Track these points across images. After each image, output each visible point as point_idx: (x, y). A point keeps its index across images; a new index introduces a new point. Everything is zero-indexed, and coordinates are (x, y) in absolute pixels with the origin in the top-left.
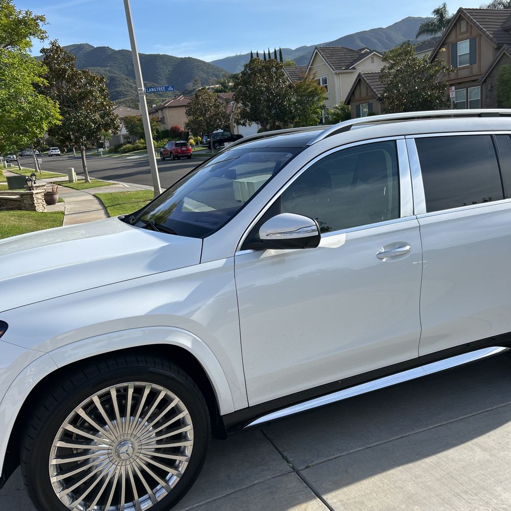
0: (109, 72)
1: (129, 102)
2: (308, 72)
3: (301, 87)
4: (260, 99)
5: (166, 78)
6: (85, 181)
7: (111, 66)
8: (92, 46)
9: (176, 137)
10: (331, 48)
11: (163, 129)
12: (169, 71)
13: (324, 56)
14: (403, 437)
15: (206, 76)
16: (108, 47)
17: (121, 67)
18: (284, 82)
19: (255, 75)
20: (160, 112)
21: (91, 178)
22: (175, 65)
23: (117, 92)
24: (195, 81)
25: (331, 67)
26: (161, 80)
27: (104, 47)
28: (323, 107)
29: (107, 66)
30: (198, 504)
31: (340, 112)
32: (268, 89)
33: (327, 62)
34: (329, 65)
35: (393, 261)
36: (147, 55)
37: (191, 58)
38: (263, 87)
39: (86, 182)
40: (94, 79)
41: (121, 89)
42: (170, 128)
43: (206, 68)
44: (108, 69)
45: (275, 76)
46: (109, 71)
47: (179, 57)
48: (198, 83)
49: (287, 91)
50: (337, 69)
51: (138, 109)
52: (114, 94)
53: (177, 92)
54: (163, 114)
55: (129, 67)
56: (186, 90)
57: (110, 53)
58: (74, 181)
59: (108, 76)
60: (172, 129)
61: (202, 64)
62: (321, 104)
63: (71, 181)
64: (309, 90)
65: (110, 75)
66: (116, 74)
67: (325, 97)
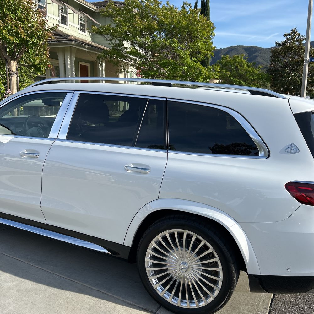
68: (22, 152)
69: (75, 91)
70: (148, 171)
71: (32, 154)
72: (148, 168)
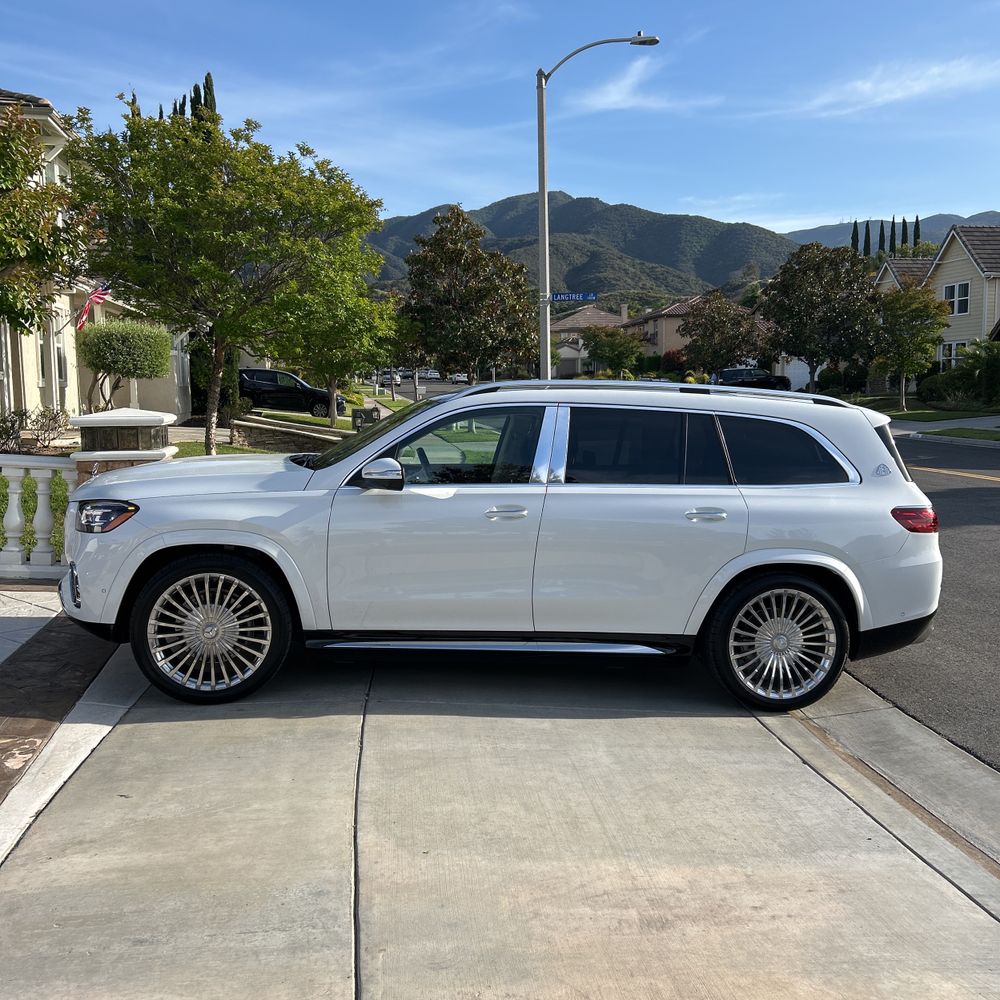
0: (591, 244)
1: (615, 300)
2: (881, 279)
4: (809, 317)
5: (694, 259)
6: (466, 430)
7: (597, 233)
8: (570, 196)
9: (671, 371)
10: (986, 230)
11: (651, 355)
12: (701, 247)
13: (967, 243)
15: (772, 259)
17: (614, 236)
18: (861, 290)
19: (805, 273)
20: (651, 323)
21: (479, 425)
22: (715, 236)
23: (600, 280)
24: (749, 268)
25: (978, 264)
26: (684, 262)
27: (590, 198)
28: (938, 341)
29: (589, 232)
31: (983, 354)
32: (827, 300)
33: (972, 256)
34: (975, 261)
35: (504, 522)
36: (666, 216)
37: (749, 225)
38: (816, 295)
40: (505, 268)
41: (608, 274)
42: (664, 353)
44: (589, 237)
46: (591, 240)
47: (726, 222)
48: (754, 273)
49: (865, 305)
50: (990, 269)
53: (709, 286)
54: (656, 326)
55: (628, 235)
56: (728, 283)
57: (598, 209)
59: (588, 250)
60: (668, 354)
61: (768, 236)
62: (935, 334)
64: (914, 307)
66: (603, 247)
67: (944, 322)
68: (488, 511)
70: (724, 515)
71: (511, 512)
72: (722, 511)
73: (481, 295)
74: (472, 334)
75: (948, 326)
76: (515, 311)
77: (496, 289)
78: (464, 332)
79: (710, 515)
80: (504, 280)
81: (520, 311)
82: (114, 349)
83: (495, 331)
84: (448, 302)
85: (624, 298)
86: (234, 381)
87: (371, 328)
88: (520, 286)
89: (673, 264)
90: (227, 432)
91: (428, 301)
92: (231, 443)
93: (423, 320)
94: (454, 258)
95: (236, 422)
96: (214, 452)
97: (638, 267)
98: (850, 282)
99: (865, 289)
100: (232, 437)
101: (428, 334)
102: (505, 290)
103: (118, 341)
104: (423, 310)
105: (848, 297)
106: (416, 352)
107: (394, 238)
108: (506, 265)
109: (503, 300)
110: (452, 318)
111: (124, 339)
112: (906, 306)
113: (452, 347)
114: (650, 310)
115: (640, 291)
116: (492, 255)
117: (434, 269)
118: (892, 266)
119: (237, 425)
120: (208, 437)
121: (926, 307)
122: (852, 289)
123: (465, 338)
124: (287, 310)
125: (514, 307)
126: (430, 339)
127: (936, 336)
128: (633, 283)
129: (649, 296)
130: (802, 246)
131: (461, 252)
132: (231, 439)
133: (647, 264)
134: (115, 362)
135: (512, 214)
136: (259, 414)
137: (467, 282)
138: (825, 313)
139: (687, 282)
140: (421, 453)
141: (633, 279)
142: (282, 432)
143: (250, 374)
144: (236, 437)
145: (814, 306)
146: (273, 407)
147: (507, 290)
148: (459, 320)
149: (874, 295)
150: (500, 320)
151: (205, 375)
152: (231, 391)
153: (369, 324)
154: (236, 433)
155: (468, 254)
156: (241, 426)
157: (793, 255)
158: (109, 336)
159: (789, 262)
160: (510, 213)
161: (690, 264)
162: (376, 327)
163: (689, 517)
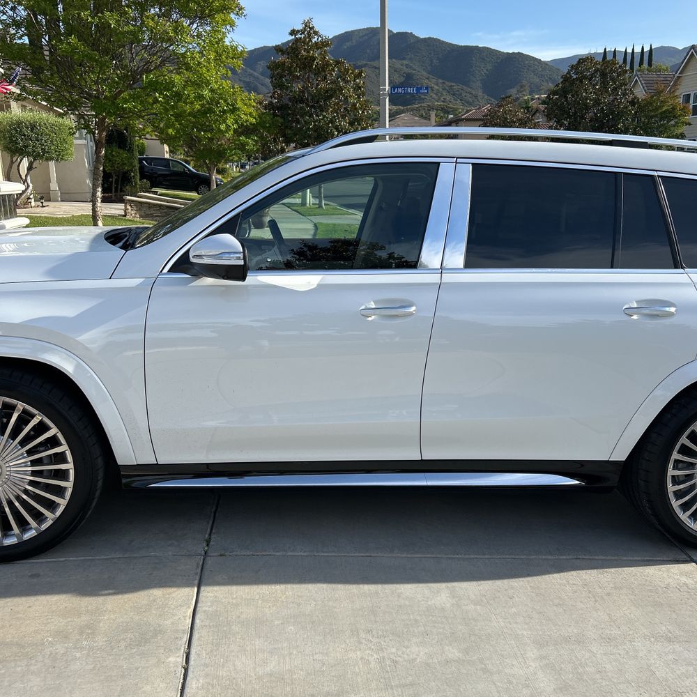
0: (407, 68)
1: (424, 109)
3: (651, 104)
4: (582, 117)
5: (481, 80)
6: (317, 206)
7: (411, 59)
12: (487, 70)
14: (370, 556)
15: (538, 80)
16: (411, 33)
17: (423, 62)
18: (624, 94)
19: (581, 81)
21: (327, 202)
22: (497, 63)
24: (521, 87)
26: (474, 81)
27: (406, 33)
29: (404, 59)
30: (75, 559)
35: (384, 322)
37: (522, 54)
38: (590, 99)
39: (319, 207)
40: (348, 72)
43: (540, 70)
44: (405, 62)
45: (612, 85)
46: (406, 65)
48: (525, 90)
49: (627, 107)
51: (429, 119)
52: (408, 97)
53: (493, 100)
55: (434, 61)
57: (412, 41)
58: (308, 205)
59: (404, 73)
63: (304, 204)
64: (664, 109)
65: (407, 70)
66: (415, 70)
67: (687, 121)
68: (363, 307)
69: (457, 158)
70: (673, 310)
71: (394, 308)
72: (670, 304)
73: (328, 94)
74: (322, 128)
75: (690, 124)
76: (356, 109)
77: (341, 89)
78: (315, 125)
79: (654, 309)
80: (347, 82)
81: (360, 109)
82: (24, 135)
83: (340, 125)
84: (302, 101)
85: (431, 108)
86: (135, 166)
87: (234, 110)
88: (360, 88)
89: (466, 83)
90: (121, 206)
91: (286, 101)
92: (125, 216)
93: (282, 117)
94: (307, 64)
95: (129, 198)
96: (100, 223)
97: (441, 85)
98: (615, 89)
99: (627, 94)
100: (125, 210)
101: (286, 127)
102: (348, 90)
103: (27, 128)
104: (282, 107)
105: (613, 101)
106: (278, 145)
107: (261, 63)
108: (349, 70)
109: (346, 98)
110: (305, 114)
111: (33, 127)
112: (657, 109)
113: (305, 138)
114: (452, 116)
115: (442, 103)
116: (338, 62)
117: (291, 73)
118: (641, 79)
119: (129, 200)
120: (94, 210)
121: (674, 109)
122: (617, 95)
123: (315, 131)
124: (155, 90)
125: (354, 105)
126: (289, 132)
127: (680, 131)
128: (436, 98)
129: (449, 107)
130: (580, 59)
131: (313, 59)
132: (125, 212)
133: (447, 83)
134: (26, 147)
135: (348, 44)
136: (155, 193)
137: (318, 85)
138: (596, 114)
139: (476, 97)
140: (274, 226)
141: (436, 94)
142: (167, 207)
143: (149, 161)
144: (129, 210)
145: (587, 108)
146: (168, 188)
147: (349, 91)
148: (311, 116)
149: (633, 99)
150: (343, 117)
151: (110, 161)
152: (132, 174)
153: (232, 105)
154: (129, 207)
155: (318, 61)
156: (133, 201)
157: (572, 67)
158: (19, 123)
159: (569, 73)
160: (346, 43)
161: (479, 84)
162: (238, 109)
163: (629, 312)
